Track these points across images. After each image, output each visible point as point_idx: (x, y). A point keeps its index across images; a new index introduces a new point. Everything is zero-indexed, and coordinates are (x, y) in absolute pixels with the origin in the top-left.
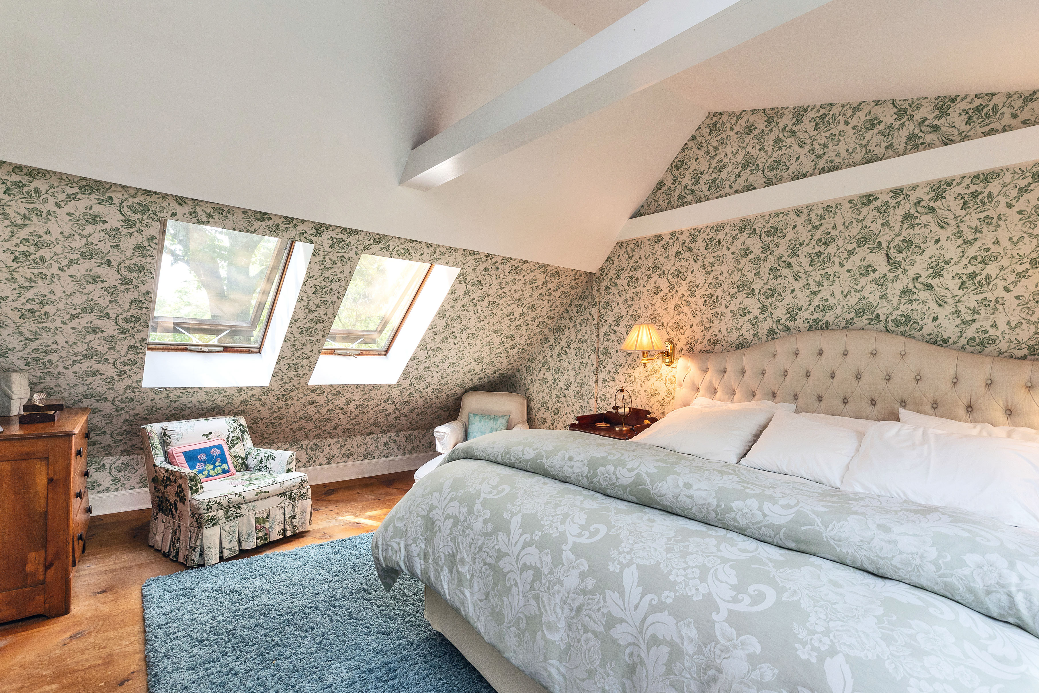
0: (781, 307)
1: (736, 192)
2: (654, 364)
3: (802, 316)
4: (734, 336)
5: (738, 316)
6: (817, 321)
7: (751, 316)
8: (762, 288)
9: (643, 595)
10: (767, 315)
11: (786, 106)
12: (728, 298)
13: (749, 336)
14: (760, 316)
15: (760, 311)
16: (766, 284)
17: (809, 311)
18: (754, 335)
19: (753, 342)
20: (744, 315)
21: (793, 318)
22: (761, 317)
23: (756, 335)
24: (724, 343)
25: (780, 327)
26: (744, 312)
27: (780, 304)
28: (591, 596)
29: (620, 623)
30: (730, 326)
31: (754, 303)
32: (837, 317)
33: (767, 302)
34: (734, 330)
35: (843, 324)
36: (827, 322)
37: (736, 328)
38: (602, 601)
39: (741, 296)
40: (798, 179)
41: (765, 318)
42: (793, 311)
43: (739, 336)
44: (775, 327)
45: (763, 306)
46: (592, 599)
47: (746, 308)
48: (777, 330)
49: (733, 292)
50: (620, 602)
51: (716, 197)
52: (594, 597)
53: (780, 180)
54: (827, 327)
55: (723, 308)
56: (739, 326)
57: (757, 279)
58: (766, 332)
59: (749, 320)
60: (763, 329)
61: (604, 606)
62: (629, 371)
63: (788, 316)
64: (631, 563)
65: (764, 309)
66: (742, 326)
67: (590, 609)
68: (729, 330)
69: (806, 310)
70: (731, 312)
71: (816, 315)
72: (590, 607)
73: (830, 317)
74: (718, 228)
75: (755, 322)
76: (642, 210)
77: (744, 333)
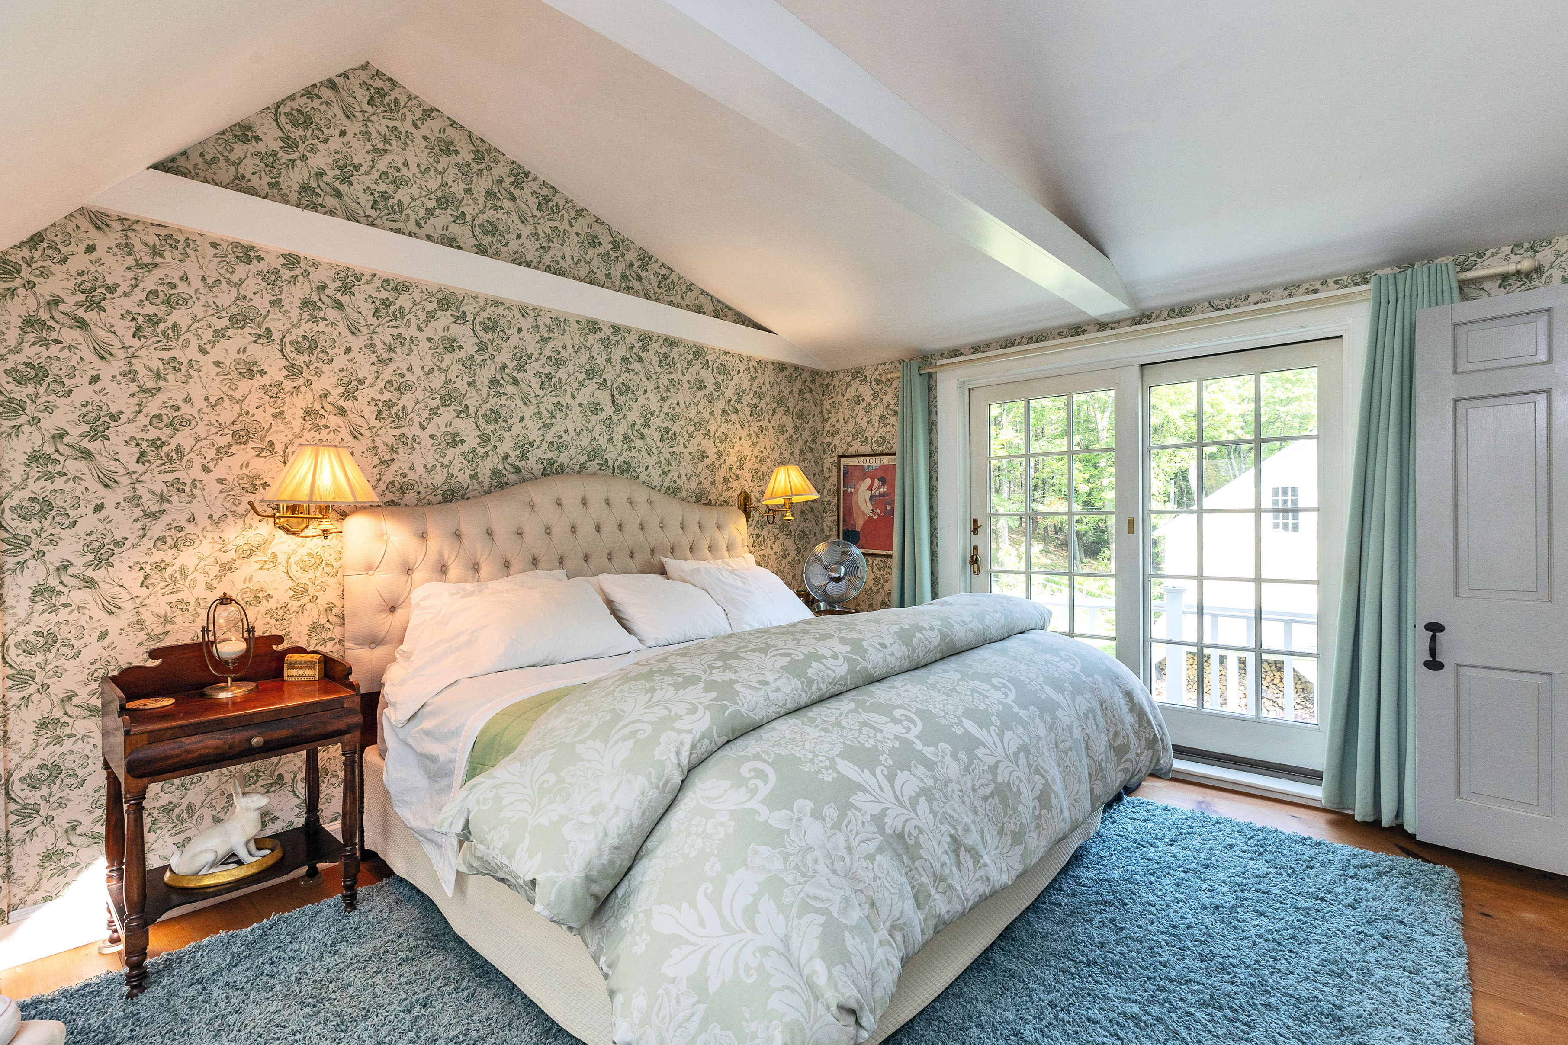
0: (508, 439)
1: (429, 238)
2: (251, 533)
3: (536, 454)
4: (439, 477)
5: (443, 445)
6: (551, 462)
7: (465, 448)
8: (481, 406)
9: (873, 774)
10: (489, 447)
11: (502, 151)
12: (426, 414)
13: (463, 478)
14: (479, 449)
15: (479, 440)
16: (486, 402)
17: (543, 449)
18: (471, 477)
19: (471, 488)
20: (453, 444)
21: (523, 456)
22: (481, 451)
23: (474, 476)
24: (421, 489)
25: (507, 466)
26: (454, 440)
27: (507, 435)
28: (845, 822)
29: (885, 815)
30: (430, 462)
31: (470, 429)
32: (571, 459)
33: (489, 429)
34: (439, 469)
35: (577, 468)
36: (562, 464)
37: (442, 465)
38: (857, 813)
39: (447, 414)
40: (520, 264)
41: (486, 453)
42: (523, 445)
43: (448, 478)
44: (501, 467)
45: (484, 434)
46: (849, 822)
47: (457, 435)
48: (504, 472)
49: (434, 404)
50: (869, 797)
51: (391, 230)
52: (848, 818)
53: (497, 255)
54: (561, 471)
55: (416, 430)
56: (446, 462)
57: (472, 393)
58: (489, 474)
59: (463, 454)
60: (485, 468)
61: (863, 815)
62: (157, 556)
63: (518, 452)
64: (832, 760)
65: (484, 439)
66: (451, 462)
67: (857, 834)
68: (429, 467)
69: (539, 447)
70: (432, 437)
71: (550, 455)
72: (854, 832)
73: (564, 458)
74: (401, 287)
75: (471, 457)
76: (181, 162)
77: (456, 473)
